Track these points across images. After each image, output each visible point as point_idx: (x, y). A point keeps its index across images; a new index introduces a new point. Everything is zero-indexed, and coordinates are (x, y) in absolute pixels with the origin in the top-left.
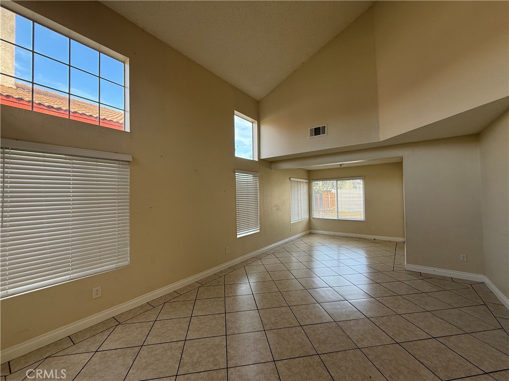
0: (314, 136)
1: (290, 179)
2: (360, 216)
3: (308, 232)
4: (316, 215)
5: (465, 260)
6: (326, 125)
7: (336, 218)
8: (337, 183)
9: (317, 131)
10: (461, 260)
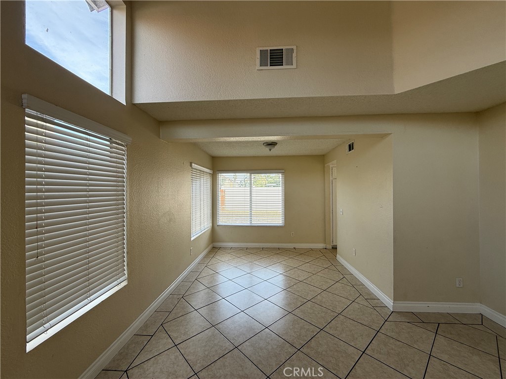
0: (269, 67)
1: (191, 166)
2: (277, 219)
3: (211, 246)
4: (222, 221)
5: (462, 286)
6: (295, 48)
7: (247, 223)
8: (251, 177)
9: (276, 58)
10: (457, 286)
